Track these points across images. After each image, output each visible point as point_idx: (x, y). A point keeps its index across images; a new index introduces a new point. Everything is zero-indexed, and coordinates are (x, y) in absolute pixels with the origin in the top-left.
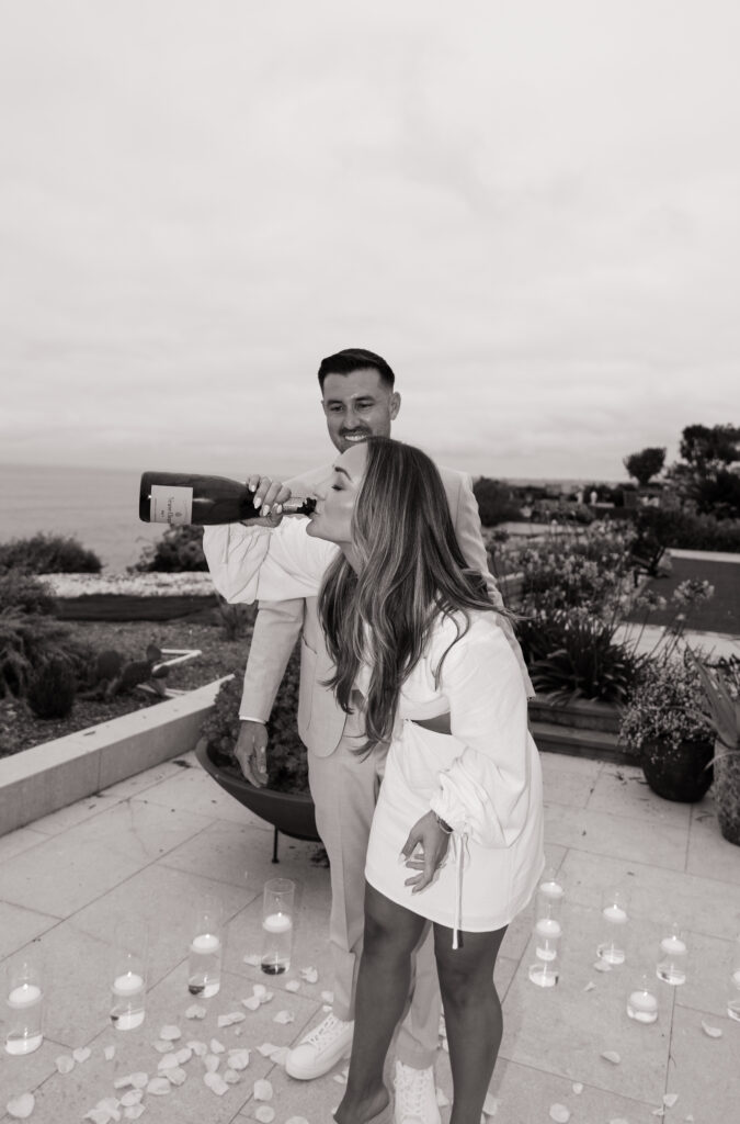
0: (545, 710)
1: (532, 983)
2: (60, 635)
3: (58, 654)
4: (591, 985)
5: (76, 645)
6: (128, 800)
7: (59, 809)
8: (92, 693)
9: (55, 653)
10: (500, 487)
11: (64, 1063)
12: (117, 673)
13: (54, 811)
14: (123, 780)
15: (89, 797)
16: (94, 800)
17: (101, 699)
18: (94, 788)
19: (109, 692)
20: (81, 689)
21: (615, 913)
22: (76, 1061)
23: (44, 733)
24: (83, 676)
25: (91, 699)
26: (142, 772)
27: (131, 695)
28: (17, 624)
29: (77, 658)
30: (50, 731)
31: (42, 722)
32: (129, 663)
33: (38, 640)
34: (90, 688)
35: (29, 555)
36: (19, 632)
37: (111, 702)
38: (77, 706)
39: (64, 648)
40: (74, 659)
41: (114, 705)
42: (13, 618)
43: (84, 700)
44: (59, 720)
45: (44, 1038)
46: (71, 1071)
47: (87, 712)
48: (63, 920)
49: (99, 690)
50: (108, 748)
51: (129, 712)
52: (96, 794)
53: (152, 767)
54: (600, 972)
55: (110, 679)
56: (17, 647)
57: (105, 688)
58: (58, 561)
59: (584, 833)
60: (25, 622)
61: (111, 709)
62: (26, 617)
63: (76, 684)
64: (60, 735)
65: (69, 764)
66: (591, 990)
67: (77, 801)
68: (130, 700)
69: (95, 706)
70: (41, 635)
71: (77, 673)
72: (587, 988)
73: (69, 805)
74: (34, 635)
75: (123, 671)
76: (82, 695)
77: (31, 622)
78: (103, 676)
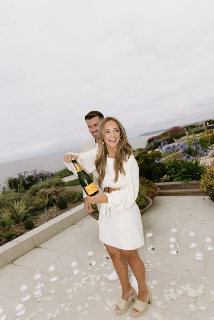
0: (183, 185)
1: (171, 254)
2: (63, 190)
3: (64, 194)
4: (186, 252)
5: (67, 192)
6: (80, 224)
7: (65, 229)
8: (72, 202)
9: (63, 194)
10: (179, 128)
11: (62, 282)
12: (77, 197)
13: (64, 229)
14: (80, 220)
15: (72, 225)
16: (73, 225)
17: (74, 203)
18: (73, 223)
19: (76, 201)
20: (70, 201)
21: (192, 234)
22: (64, 282)
23: (62, 213)
24: (70, 198)
25: (72, 203)
26: (84, 218)
27: (81, 200)
28: (54, 190)
29: (68, 194)
30: (63, 212)
31: (61, 210)
32: (79, 193)
33: (59, 192)
34: (72, 201)
35: (65, 172)
36: (54, 191)
37: (77, 203)
38: (69, 205)
39: (65, 193)
40: (67, 195)
41: (77, 204)
42: (53, 188)
43: (71, 203)
44: (65, 209)
45: (58, 277)
46: (63, 284)
47: (71, 206)
48: (64, 252)
49: (74, 201)
50: (74, 213)
51: (81, 204)
52: (74, 224)
53: (86, 216)
54: (190, 249)
55: (75, 198)
56: (54, 195)
57: (75, 200)
59: (191, 215)
60: (55, 189)
61: (77, 205)
62: (56, 187)
63: (68, 200)
64: (64, 212)
65: (65, 218)
66: (186, 254)
67: (69, 226)
68: (81, 202)
69: (73, 204)
70: (59, 191)
71: (68, 198)
72: (185, 253)
73: (68, 227)
74: (58, 191)
75: (78, 195)
76: (70, 203)
77: (57, 188)
78: (74, 197)
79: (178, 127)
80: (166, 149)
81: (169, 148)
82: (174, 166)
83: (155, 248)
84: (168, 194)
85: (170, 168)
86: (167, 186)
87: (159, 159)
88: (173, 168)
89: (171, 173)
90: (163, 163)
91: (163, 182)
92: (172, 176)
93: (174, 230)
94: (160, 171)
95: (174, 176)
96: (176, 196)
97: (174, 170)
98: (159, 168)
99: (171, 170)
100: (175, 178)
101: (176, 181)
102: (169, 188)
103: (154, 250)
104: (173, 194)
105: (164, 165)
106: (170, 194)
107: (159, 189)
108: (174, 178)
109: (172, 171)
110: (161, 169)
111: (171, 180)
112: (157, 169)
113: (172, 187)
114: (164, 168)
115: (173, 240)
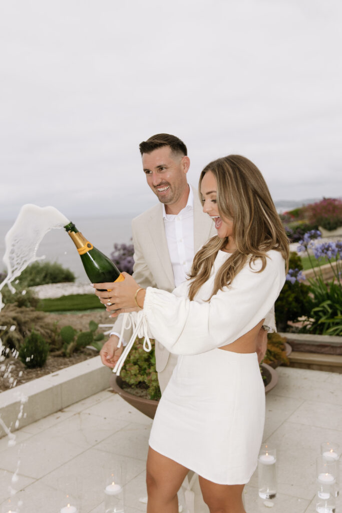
2: (38, 319)
3: (38, 330)
5: (48, 324)
6: (79, 413)
7: (39, 420)
9: (37, 329)
12: (73, 340)
13: (36, 421)
14: (77, 402)
15: (56, 412)
16: (60, 414)
17: (64, 355)
18: (59, 407)
19: (68, 351)
20: (52, 350)
23: (30, 377)
24: (53, 342)
25: (59, 356)
26: (88, 397)
27: (82, 352)
28: (13, 314)
29: (49, 331)
30: (34, 375)
31: (30, 370)
32: (80, 333)
33: (25, 323)
34: (58, 350)
35: (31, 274)
36: (14, 319)
37: (70, 356)
38: (50, 360)
39: (41, 327)
40: (47, 333)
41: (71, 359)
42: (12, 311)
43: (55, 356)
44: (38, 369)
47: (56, 363)
48: (38, 480)
49: (63, 350)
50: (65, 383)
51: (81, 361)
52: (61, 410)
53: (95, 394)
55: (68, 343)
57: (66, 348)
58: (48, 276)
60: (17, 313)
61: (70, 361)
62: (18, 309)
63: (47, 347)
64: (38, 376)
65: (42, 393)
67: (49, 415)
68: (82, 356)
69: (61, 360)
70: (27, 319)
71: (49, 341)
73: (45, 417)
74: (23, 320)
75: (76, 338)
76: (53, 354)
77: (22, 312)
78: (65, 342)
79: (334, 200)
80: (320, 251)
81: (327, 249)
82: (329, 297)
83: (277, 496)
84: (309, 366)
85: (320, 299)
86: (308, 345)
87: (297, 272)
88: (329, 302)
89: (321, 314)
90: (303, 286)
91: (293, 332)
92: (323, 320)
94: (294, 304)
95: (328, 321)
96: (327, 373)
97: (330, 306)
98: (293, 295)
99: (322, 305)
100: (329, 327)
101: (331, 335)
102: (313, 349)
103: (274, 499)
104: (321, 367)
105: (305, 289)
106: (314, 367)
107: (289, 348)
108: (326, 326)
109: (323, 307)
110: (297, 299)
111: (318, 329)
112: (288, 296)
113: (319, 348)
114: (304, 298)
115: (326, 478)
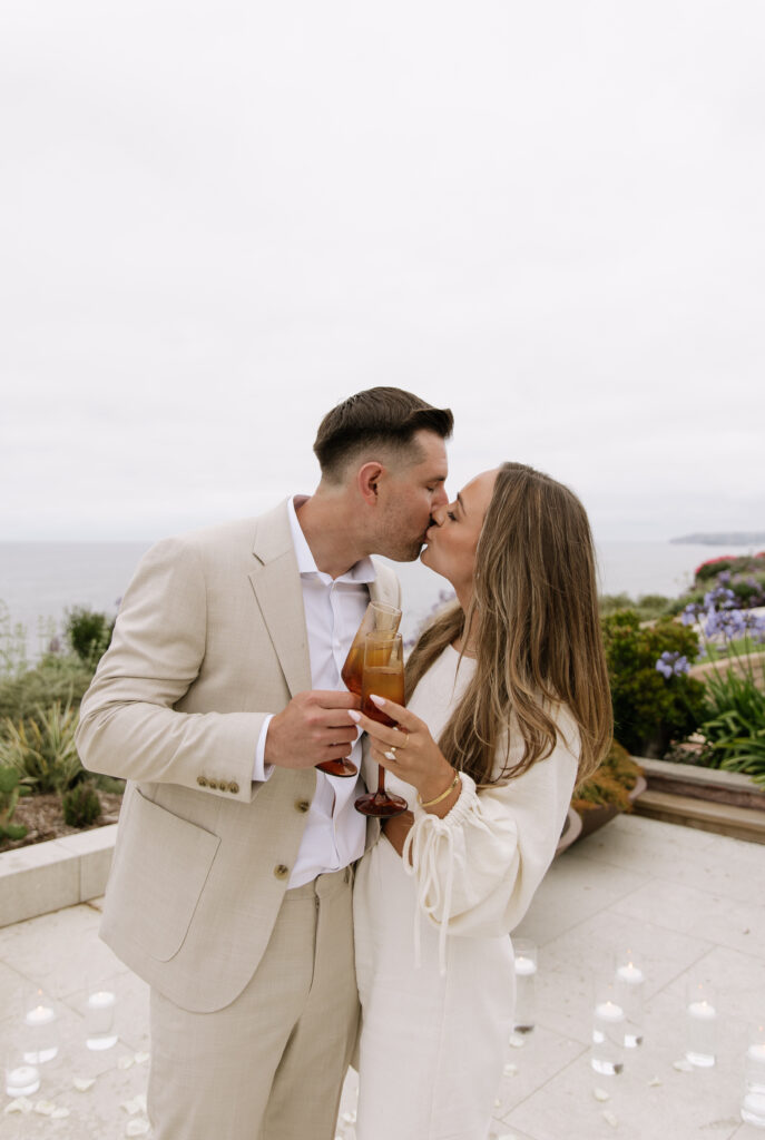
0: (756, 796)
1: (591, 1067)
4: (656, 1080)
11: (126, 1062)
21: (703, 1009)
22: (134, 1063)
45: (119, 1040)
46: (128, 1069)
54: (679, 1070)
59: (747, 932)
66: (655, 1085)
72: (650, 1083)
82: (738, 704)
84: (684, 820)
85: (725, 708)
86: (689, 784)
87: (676, 659)
88: (734, 713)
89: (721, 733)
90: (693, 682)
92: (722, 743)
93: (630, 972)
94: (673, 712)
95: (729, 746)
96: (714, 835)
97: (735, 721)
98: (672, 697)
99: (722, 717)
100: (732, 755)
101: (732, 771)
102: (697, 792)
104: (706, 825)
105: (696, 688)
106: (694, 823)
107: (641, 784)
108: (728, 753)
109: (724, 721)
110: (678, 704)
111: (714, 759)
112: (662, 698)
113: (707, 792)
114: (693, 703)
